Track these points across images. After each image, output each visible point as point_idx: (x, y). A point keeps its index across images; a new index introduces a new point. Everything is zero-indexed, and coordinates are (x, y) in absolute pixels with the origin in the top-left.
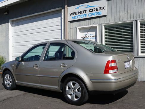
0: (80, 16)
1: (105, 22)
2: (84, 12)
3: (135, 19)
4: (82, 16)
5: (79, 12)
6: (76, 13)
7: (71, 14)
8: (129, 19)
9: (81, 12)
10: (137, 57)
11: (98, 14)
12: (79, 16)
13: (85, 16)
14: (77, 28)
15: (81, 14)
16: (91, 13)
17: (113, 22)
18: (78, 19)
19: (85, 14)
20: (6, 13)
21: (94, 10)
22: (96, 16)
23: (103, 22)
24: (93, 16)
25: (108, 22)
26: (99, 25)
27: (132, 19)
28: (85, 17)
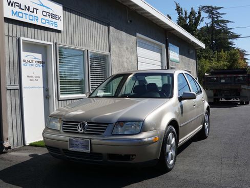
0: (27, 16)
2: (35, 10)
4: (31, 18)
5: (25, 6)
6: (19, 6)
7: (10, 3)
11: (54, 25)
13: (36, 19)
14: (22, 38)
15: (30, 13)
18: (24, 20)
19: (36, 15)
21: (49, 16)
24: (47, 25)
27: (84, 47)
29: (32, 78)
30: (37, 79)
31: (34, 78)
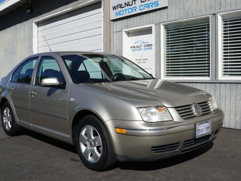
0: (127, 11)
1: (165, 20)
2: (134, 2)
3: (213, 12)
4: (130, 10)
5: (125, 3)
6: (121, 6)
7: (114, 8)
8: (203, 13)
9: (129, 3)
10: (215, 83)
11: (154, 5)
12: (125, 10)
13: (135, 10)
14: (124, 30)
15: (129, 7)
16: (143, 4)
17: (177, 18)
18: (125, 15)
19: (135, 6)
20: (29, 11)
22: (151, 9)
23: (162, 20)
24: (146, 10)
25: (170, 19)
26: (156, 25)
27: (208, 12)
28: (134, 13)
29: (140, 61)
30: (144, 61)
31: (142, 61)
